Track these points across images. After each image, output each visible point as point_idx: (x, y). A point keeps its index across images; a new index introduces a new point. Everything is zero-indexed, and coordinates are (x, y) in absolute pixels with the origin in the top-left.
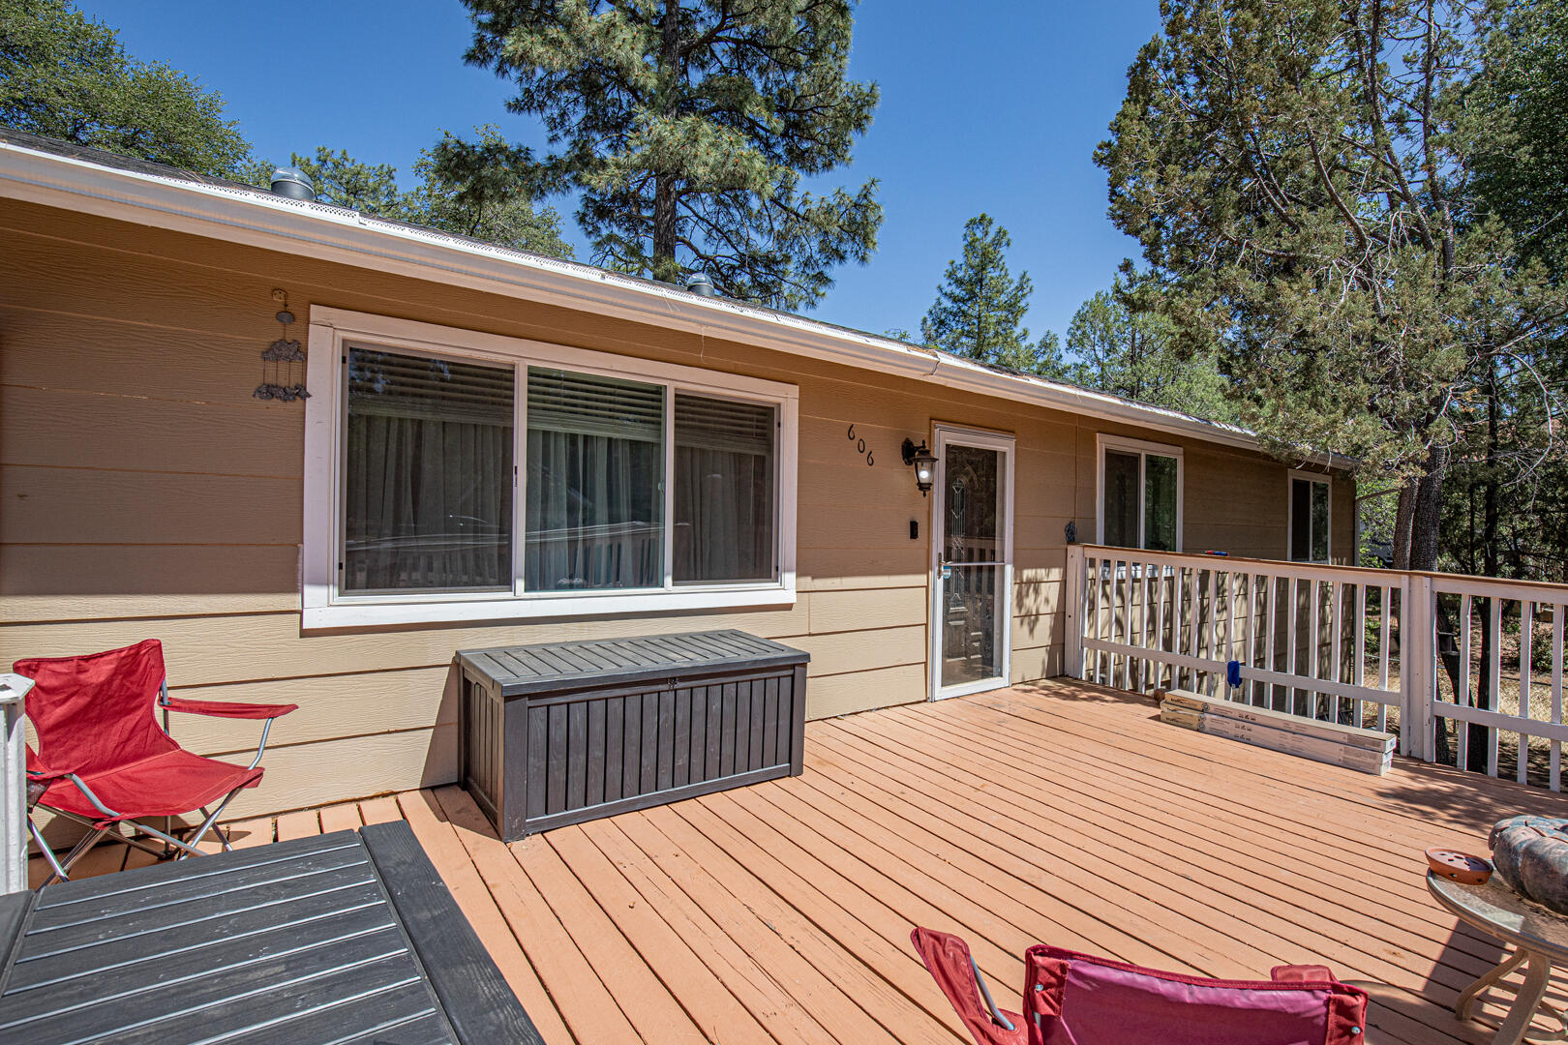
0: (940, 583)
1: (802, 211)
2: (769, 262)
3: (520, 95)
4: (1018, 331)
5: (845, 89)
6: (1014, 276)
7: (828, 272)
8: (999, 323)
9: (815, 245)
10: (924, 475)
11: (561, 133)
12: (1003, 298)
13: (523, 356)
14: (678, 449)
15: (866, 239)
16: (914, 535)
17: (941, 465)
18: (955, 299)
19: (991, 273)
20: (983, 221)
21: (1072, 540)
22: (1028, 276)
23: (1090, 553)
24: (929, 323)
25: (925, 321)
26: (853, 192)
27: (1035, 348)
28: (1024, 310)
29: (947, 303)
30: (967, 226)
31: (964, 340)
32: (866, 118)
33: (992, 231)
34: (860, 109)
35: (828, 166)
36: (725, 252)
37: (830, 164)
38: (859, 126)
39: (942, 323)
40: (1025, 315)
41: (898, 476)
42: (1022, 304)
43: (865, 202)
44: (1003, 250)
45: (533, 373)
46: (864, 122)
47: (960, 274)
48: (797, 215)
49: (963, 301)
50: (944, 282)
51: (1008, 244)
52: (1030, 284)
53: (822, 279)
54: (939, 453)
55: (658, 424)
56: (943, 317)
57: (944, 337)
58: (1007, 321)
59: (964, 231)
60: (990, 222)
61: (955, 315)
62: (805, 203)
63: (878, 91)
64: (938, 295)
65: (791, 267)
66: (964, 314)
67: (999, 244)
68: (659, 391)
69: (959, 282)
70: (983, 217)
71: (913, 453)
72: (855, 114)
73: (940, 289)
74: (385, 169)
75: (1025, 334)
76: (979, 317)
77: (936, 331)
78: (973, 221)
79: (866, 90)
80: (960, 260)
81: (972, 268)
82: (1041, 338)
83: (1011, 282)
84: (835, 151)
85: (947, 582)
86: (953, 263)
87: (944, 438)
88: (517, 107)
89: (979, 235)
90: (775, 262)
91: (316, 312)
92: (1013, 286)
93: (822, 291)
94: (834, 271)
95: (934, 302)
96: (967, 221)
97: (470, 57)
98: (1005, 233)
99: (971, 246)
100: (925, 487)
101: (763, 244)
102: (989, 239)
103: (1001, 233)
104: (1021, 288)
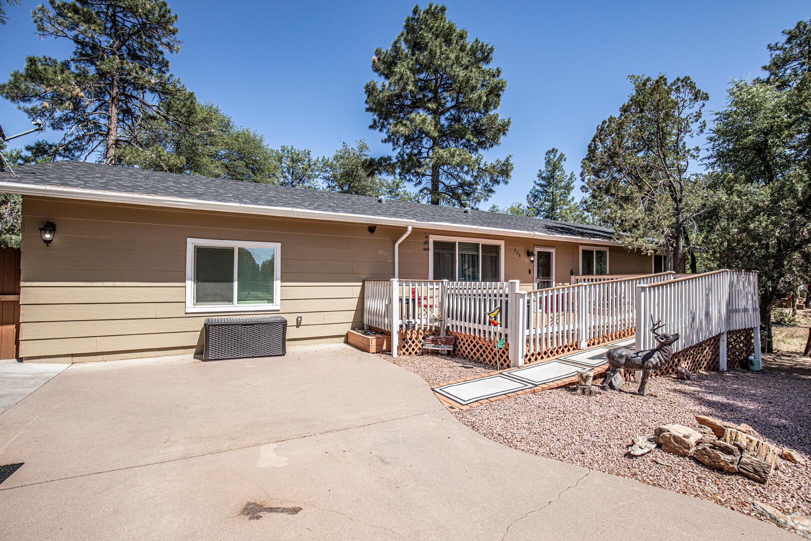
0: (536, 284)
1: (484, 168)
2: (470, 185)
3: (386, 137)
4: (570, 198)
5: (499, 122)
6: (568, 173)
7: (493, 188)
8: (561, 195)
9: (488, 179)
10: (532, 259)
11: (396, 147)
12: (563, 184)
13: (457, 240)
14: (482, 256)
15: (507, 176)
16: (530, 273)
17: (536, 256)
18: (541, 186)
19: (558, 173)
20: (554, 151)
21: (572, 273)
22: (574, 173)
23: (577, 277)
24: (530, 196)
25: (528, 196)
26: (503, 160)
27: (578, 204)
28: (573, 188)
29: (538, 188)
30: (546, 154)
31: (546, 203)
32: (507, 130)
33: (558, 155)
34: (504, 127)
35: (491, 146)
36: (454, 183)
37: (492, 145)
38: (504, 134)
39: (536, 196)
40: (573, 190)
41: (526, 260)
42: (572, 185)
43: (507, 163)
44: (563, 163)
45: (459, 243)
46: (506, 131)
47: (544, 175)
48: (482, 170)
49: (545, 186)
50: (537, 179)
51: (565, 160)
52: (575, 177)
53: (491, 191)
54: (536, 253)
55: (478, 251)
56: (536, 194)
57: (537, 202)
58: (565, 193)
59: (545, 156)
60: (557, 151)
61: (542, 192)
62: (485, 165)
63: (511, 120)
64: (534, 184)
65: (479, 187)
66: (546, 192)
67: (561, 159)
68: (478, 244)
69: (543, 178)
70: (553, 149)
71: (529, 254)
72: (503, 129)
73: (535, 182)
74: (307, 151)
75: (573, 198)
76: (553, 193)
77: (533, 200)
78: (549, 152)
79: (506, 121)
80: (543, 169)
81: (549, 172)
82: (580, 200)
83: (566, 176)
84: (494, 141)
85: (538, 284)
86: (540, 171)
87: (537, 250)
88: (385, 141)
89: (552, 157)
90: (472, 185)
91: (430, 235)
92: (568, 178)
93: (490, 194)
94: (496, 188)
95: (532, 188)
96: (546, 152)
97: (371, 127)
98: (563, 155)
99: (548, 163)
100: (532, 262)
101: (468, 178)
102: (555, 159)
103: (562, 155)
104: (571, 179)
